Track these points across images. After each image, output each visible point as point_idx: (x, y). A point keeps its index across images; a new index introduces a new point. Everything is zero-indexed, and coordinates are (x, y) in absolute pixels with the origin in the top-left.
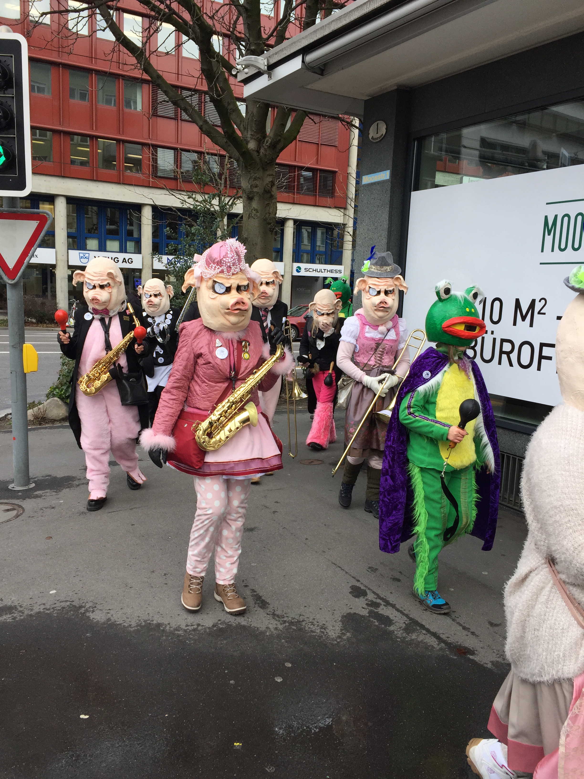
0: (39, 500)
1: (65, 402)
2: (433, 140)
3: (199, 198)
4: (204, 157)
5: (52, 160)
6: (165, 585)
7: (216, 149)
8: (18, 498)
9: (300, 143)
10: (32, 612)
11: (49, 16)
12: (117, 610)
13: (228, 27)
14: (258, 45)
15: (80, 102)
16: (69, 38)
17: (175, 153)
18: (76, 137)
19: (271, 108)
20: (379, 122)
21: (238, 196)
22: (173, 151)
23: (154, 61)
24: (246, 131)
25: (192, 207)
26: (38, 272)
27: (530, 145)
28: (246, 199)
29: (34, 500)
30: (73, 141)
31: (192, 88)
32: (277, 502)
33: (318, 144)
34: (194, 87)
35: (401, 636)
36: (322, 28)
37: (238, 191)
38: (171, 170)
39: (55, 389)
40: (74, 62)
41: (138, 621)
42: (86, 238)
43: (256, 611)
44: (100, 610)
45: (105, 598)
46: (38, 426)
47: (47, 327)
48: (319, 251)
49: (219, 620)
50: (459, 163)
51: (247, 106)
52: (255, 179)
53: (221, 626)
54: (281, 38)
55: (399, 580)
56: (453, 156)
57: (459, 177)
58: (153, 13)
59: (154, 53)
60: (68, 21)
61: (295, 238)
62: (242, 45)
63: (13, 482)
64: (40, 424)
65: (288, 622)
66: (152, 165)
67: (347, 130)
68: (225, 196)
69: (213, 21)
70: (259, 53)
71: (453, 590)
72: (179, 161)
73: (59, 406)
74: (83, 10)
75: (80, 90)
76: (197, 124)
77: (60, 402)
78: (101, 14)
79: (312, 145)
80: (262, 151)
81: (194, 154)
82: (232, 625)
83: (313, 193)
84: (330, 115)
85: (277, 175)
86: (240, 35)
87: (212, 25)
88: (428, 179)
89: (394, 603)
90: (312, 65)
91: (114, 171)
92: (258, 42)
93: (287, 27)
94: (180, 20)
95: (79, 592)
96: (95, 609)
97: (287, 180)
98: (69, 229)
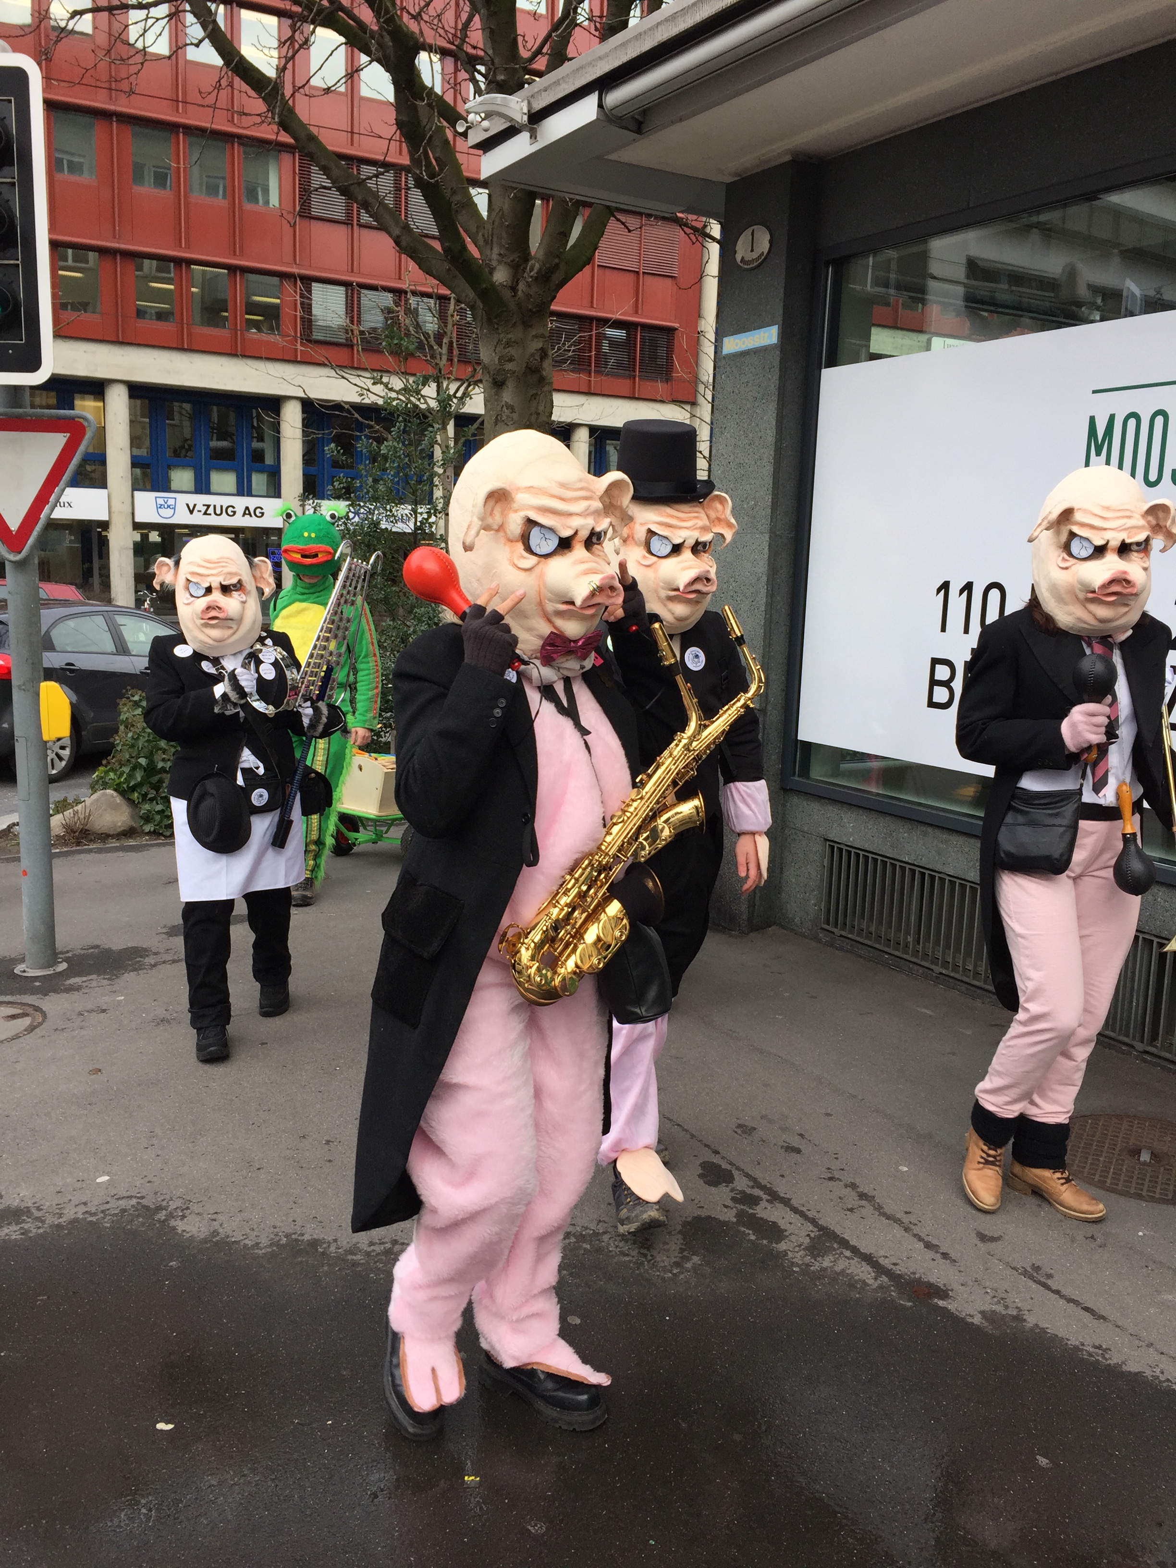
0: (75, 995)
1: (129, 799)
2: (871, 264)
3: (397, 383)
4: (407, 300)
5: (98, 309)
6: (328, 1164)
7: (430, 284)
8: (34, 991)
9: (601, 270)
10: (61, 1220)
11: (89, 17)
12: (230, 1215)
13: (450, 36)
14: (512, 72)
15: (155, 191)
16: (131, 61)
17: (347, 293)
18: (146, 262)
19: (542, 199)
20: (755, 227)
21: (475, 379)
22: (343, 288)
23: (303, 109)
24: (489, 247)
25: (380, 402)
26: (73, 538)
27: (1063, 270)
28: (489, 384)
29: (65, 995)
30: (142, 270)
31: (379, 161)
33: (638, 272)
34: (382, 158)
35: (800, 1262)
36: (639, 36)
37: (475, 370)
38: (340, 328)
39: (107, 772)
40: (141, 109)
41: (272, 1236)
42: (169, 467)
44: (198, 1214)
45: (206, 1190)
46: (75, 848)
50: (923, 311)
51: (490, 196)
52: (508, 344)
54: (559, 58)
55: (798, 1151)
56: (910, 297)
57: (923, 338)
58: (297, 9)
59: (301, 90)
60: (127, 26)
61: (593, 465)
62: (480, 73)
63: (22, 960)
64: (78, 844)
65: (574, 1235)
66: (302, 318)
67: (693, 244)
68: (449, 378)
69: (419, 23)
70: (508, 88)
71: (906, 1169)
72: (356, 309)
73: (115, 807)
74: (156, 4)
75: (153, 166)
76: (389, 234)
77: (118, 799)
78: (192, 12)
79: (628, 274)
80: (521, 286)
81: (386, 294)
83: (627, 372)
84: (658, 213)
85: (554, 337)
86: (473, 52)
87: (417, 31)
88: (858, 342)
89: (787, 1196)
90: (619, 113)
91: (223, 331)
92: (512, 65)
93: (570, 35)
94: (351, 22)
95: (155, 1179)
96: (187, 1212)
97: (575, 346)
98: (134, 449)
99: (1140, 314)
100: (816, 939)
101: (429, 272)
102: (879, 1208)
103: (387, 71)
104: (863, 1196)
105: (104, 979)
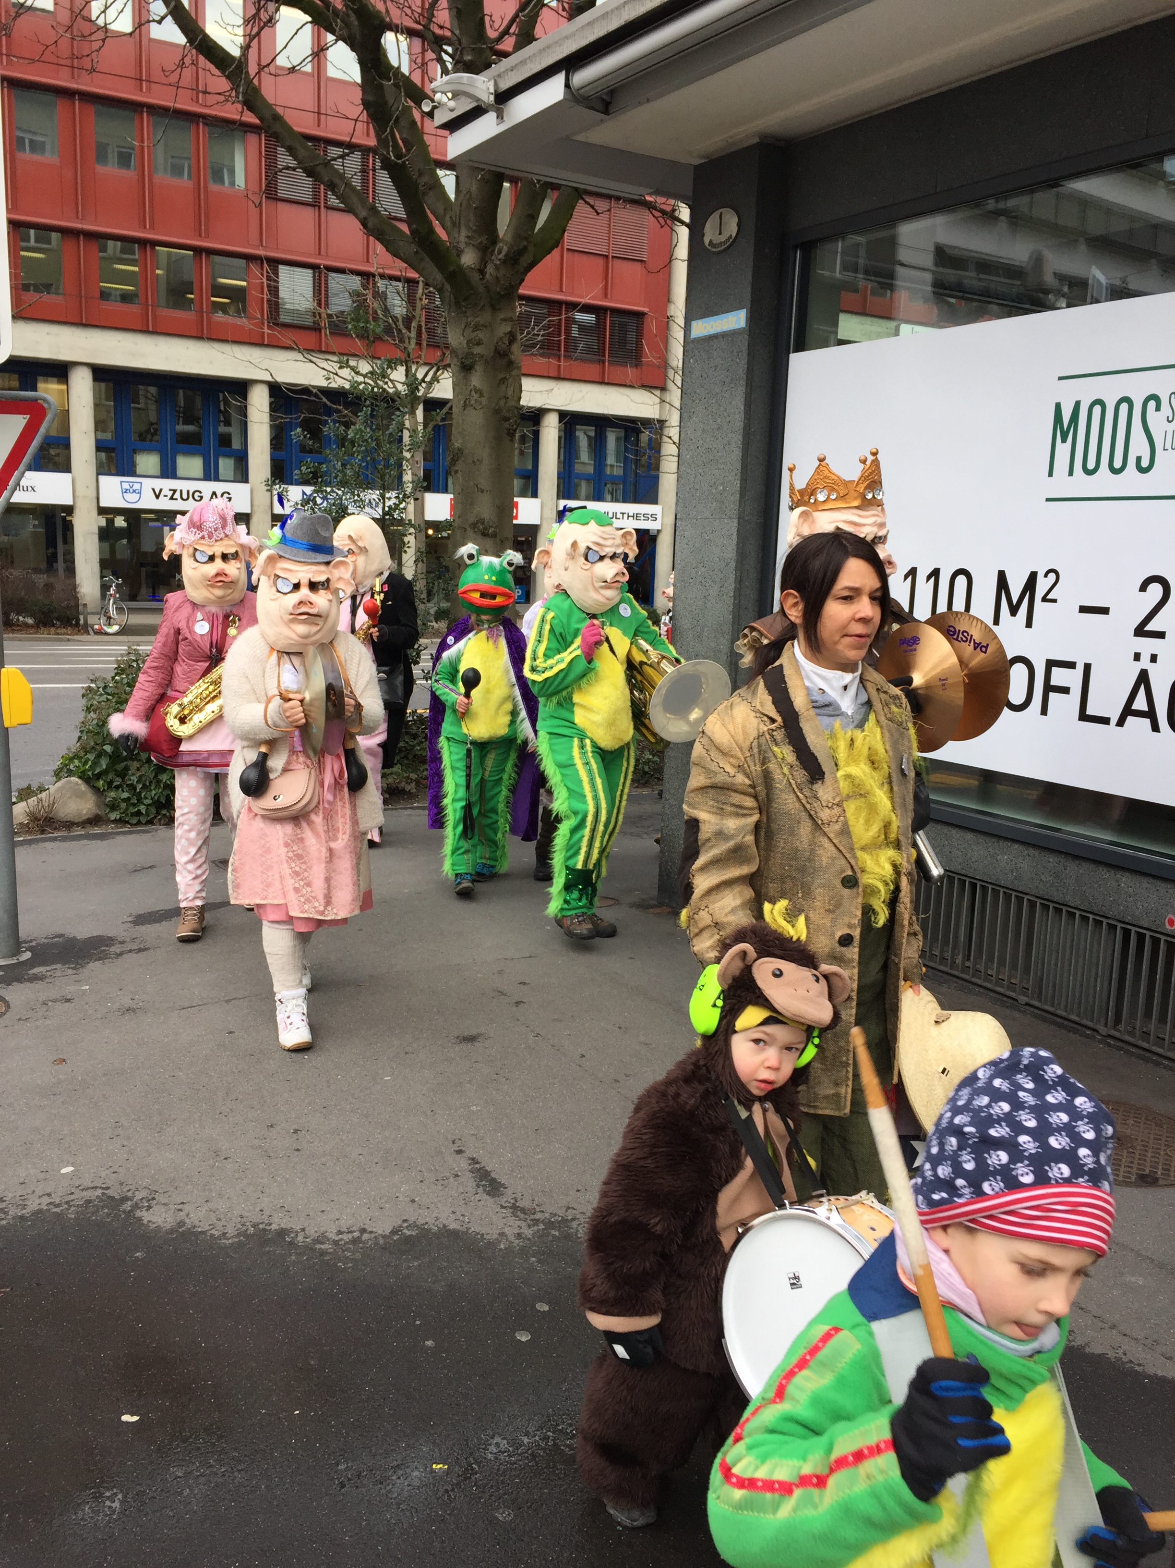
0: (38, 985)
1: (94, 787)
2: (839, 248)
3: (365, 367)
4: (375, 283)
5: (61, 291)
6: (296, 1153)
7: (398, 267)
9: (570, 253)
10: (24, 1212)
12: (197, 1205)
13: (417, 16)
14: (479, 52)
15: (119, 171)
16: (94, 37)
17: (314, 276)
18: (110, 243)
19: (511, 182)
20: (723, 210)
21: (444, 363)
22: (310, 271)
23: (269, 90)
24: (456, 230)
25: (347, 386)
26: (36, 522)
27: (1030, 257)
28: (458, 368)
29: (28, 984)
30: (105, 252)
31: (346, 142)
32: (524, 984)
33: (607, 257)
34: (348, 139)
36: (605, 16)
37: (444, 354)
38: (308, 311)
39: (71, 760)
40: (117, 91)
41: (239, 1226)
42: (135, 452)
43: (479, 1201)
44: (164, 1204)
45: (173, 1180)
46: (39, 836)
47: (58, 634)
48: (612, 476)
49: (405, 1221)
50: (891, 297)
51: (457, 177)
52: (476, 328)
53: (409, 1233)
54: (526, 38)
56: (879, 283)
57: (892, 324)
59: (266, 69)
61: (562, 450)
62: (446, 53)
64: (43, 832)
65: (543, 1222)
66: (268, 301)
67: (662, 227)
68: (417, 363)
69: (385, 3)
70: (475, 67)
72: (323, 292)
73: (80, 795)
75: (117, 146)
76: (356, 215)
77: (83, 787)
79: (597, 258)
80: (490, 269)
81: (354, 277)
82: (431, 1229)
83: (597, 357)
84: (627, 196)
85: (523, 321)
86: (441, 31)
87: (383, 10)
88: (826, 328)
90: (586, 93)
91: (189, 313)
92: (479, 45)
93: (537, 15)
95: (120, 1169)
96: (153, 1203)
97: (544, 330)
98: (99, 433)
99: (1106, 301)
101: (396, 255)
105: (69, 968)
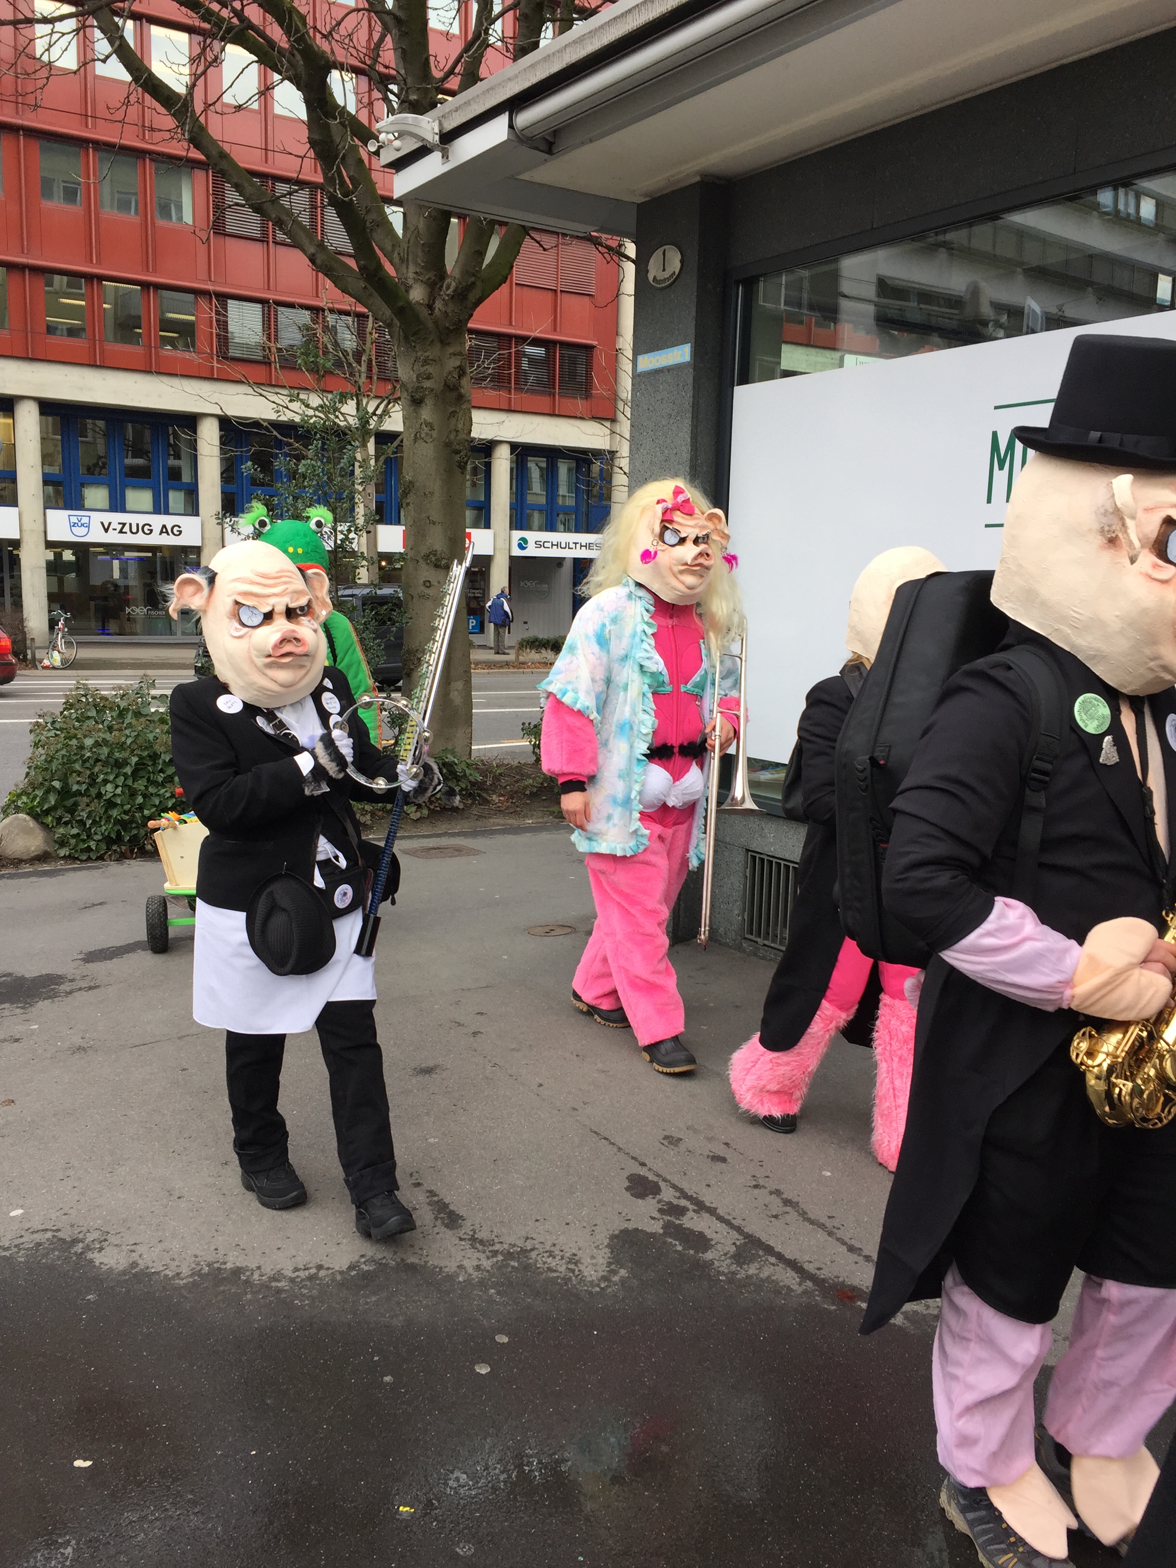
1: (42, 823)
2: (784, 282)
3: (315, 400)
4: (324, 318)
5: (6, 325)
7: (347, 302)
9: (519, 288)
12: (150, 1245)
13: (362, 55)
14: (425, 92)
15: (65, 206)
16: (37, 75)
17: (263, 311)
18: (57, 278)
19: (459, 218)
20: (666, 247)
21: (396, 396)
22: (260, 306)
23: (216, 128)
24: (404, 266)
25: (297, 419)
27: (967, 289)
28: (408, 402)
30: (52, 286)
31: (293, 179)
32: (482, 1014)
33: (555, 291)
34: (296, 176)
35: (726, 1271)
36: (547, 58)
37: (395, 387)
38: (257, 345)
39: (19, 796)
40: (50, 124)
41: (193, 1265)
42: (83, 485)
43: (438, 1233)
44: (116, 1245)
45: (124, 1221)
48: (564, 507)
49: (362, 1256)
50: (835, 328)
51: (404, 214)
52: (426, 362)
53: (366, 1268)
54: (472, 78)
55: (723, 1160)
56: (823, 317)
57: (836, 355)
58: (206, 26)
59: (212, 108)
60: (32, 40)
61: (514, 481)
62: (392, 92)
65: (502, 1253)
66: (218, 335)
67: (608, 263)
68: (368, 396)
69: (330, 42)
70: (420, 107)
71: (829, 1174)
72: (272, 327)
73: (27, 831)
74: (62, 18)
75: (63, 181)
76: (304, 251)
77: (32, 823)
78: (100, 28)
79: (544, 292)
80: (438, 305)
81: (304, 311)
82: (388, 1264)
83: (547, 389)
84: (572, 233)
85: (473, 354)
86: (387, 71)
87: (329, 51)
88: (772, 359)
89: (714, 1205)
90: (527, 133)
91: (137, 347)
92: (424, 85)
93: (482, 56)
94: (261, 40)
95: (71, 1211)
96: (105, 1244)
97: (495, 363)
98: (46, 467)
99: (1041, 331)
100: (740, 948)
101: (344, 291)
102: (803, 1215)
103: (298, 89)
104: (787, 1202)
105: (17, 1007)
